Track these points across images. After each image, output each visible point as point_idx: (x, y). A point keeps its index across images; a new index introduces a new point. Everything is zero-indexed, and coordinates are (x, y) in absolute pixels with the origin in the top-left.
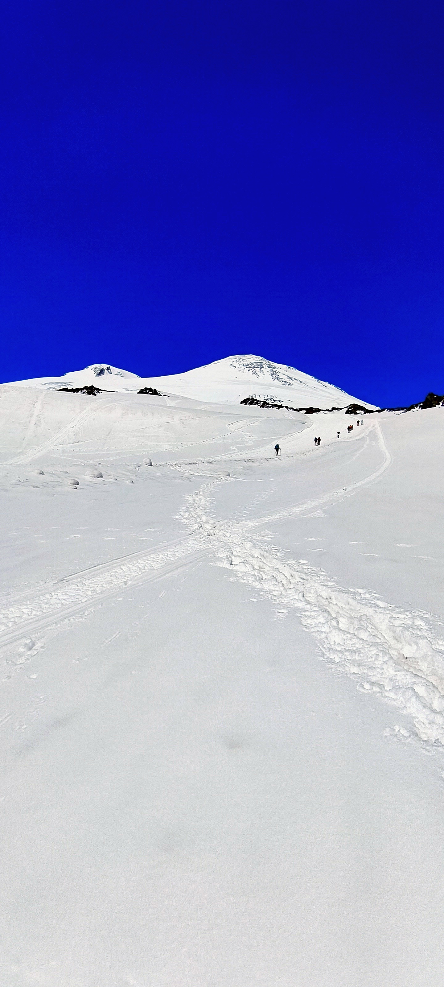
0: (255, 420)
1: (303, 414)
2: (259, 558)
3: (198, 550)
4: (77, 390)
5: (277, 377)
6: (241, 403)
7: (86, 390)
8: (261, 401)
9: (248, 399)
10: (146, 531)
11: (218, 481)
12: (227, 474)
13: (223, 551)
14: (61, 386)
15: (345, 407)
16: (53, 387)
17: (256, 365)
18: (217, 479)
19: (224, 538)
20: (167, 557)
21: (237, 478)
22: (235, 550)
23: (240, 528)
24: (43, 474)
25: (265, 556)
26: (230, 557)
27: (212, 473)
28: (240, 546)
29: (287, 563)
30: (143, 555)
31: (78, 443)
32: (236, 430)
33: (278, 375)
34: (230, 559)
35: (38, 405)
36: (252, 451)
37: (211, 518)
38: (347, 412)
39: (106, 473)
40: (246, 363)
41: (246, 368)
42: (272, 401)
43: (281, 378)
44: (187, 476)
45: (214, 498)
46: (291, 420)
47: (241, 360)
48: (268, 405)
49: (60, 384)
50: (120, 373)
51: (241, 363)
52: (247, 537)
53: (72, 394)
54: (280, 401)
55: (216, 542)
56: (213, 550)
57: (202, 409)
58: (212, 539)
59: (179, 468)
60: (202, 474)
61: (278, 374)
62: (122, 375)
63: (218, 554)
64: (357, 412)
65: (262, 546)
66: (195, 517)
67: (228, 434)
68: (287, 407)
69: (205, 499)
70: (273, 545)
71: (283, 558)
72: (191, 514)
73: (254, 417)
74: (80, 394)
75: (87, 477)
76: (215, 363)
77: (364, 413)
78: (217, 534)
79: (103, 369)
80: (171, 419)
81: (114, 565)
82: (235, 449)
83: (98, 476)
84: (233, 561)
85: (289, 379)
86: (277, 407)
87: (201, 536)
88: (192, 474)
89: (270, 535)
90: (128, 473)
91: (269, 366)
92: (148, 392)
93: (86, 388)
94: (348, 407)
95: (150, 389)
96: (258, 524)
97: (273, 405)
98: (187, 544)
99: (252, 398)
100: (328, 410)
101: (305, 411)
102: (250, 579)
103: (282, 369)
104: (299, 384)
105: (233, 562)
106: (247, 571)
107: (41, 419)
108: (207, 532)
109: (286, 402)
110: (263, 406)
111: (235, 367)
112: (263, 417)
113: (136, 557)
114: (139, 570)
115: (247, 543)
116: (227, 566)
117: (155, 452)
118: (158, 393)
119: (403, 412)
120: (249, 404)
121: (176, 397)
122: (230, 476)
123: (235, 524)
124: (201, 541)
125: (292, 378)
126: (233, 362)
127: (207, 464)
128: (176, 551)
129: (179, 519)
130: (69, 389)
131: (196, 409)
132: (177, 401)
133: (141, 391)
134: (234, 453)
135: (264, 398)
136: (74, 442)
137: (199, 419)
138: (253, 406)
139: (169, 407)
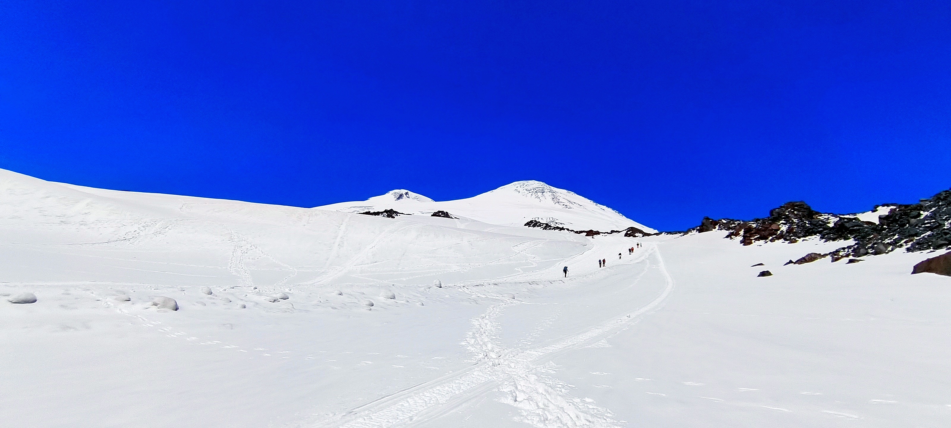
0: (538, 242)
1: (583, 236)
2: (543, 394)
3: (483, 383)
4: (377, 214)
5: (557, 201)
6: (525, 225)
7: (386, 213)
8: (543, 224)
9: (531, 222)
10: (433, 358)
11: (503, 304)
12: (512, 296)
13: (508, 385)
14: (365, 210)
15: (624, 230)
16: (357, 210)
17: (538, 190)
18: (502, 301)
19: (508, 369)
20: (452, 390)
21: (522, 301)
22: (519, 383)
23: (524, 358)
24: (342, 294)
25: (549, 392)
26: (514, 392)
27: (498, 295)
28: (525, 379)
29: (572, 401)
30: (429, 387)
31: (376, 263)
32: (521, 252)
33: (559, 199)
34: (514, 394)
35: (343, 227)
36: (536, 273)
37: (497, 346)
38: (626, 235)
39: (399, 294)
40: (529, 189)
41: (529, 192)
42: (554, 224)
43: (562, 202)
44: (474, 298)
45: (499, 323)
46: (572, 241)
47: (525, 185)
48: (550, 228)
49: (364, 208)
50: (417, 198)
51: (525, 188)
52: (531, 369)
53: (373, 217)
54: (561, 224)
55: (501, 374)
56: (498, 383)
57: (489, 232)
58: (497, 370)
59: (467, 289)
60: (488, 296)
62: (418, 199)
63: (502, 388)
64: (635, 235)
65: (546, 379)
66: (480, 345)
67: (513, 255)
68: (568, 230)
69: (491, 324)
70: (557, 379)
71: (568, 395)
72: (477, 341)
73: (538, 239)
74: (380, 216)
75: (381, 299)
76: (501, 189)
77: (643, 236)
78: (502, 364)
79: (402, 194)
80: (461, 241)
81: (400, 397)
82: (520, 270)
83: (391, 298)
84: (517, 396)
85: (569, 203)
86: (559, 230)
87: (487, 367)
88: (479, 296)
89: (554, 367)
90: (419, 295)
91: (550, 191)
92: (441, 215)
93: (386, 211)
94: (627, 230)
95: (442, 212)
96: (542, 354)
97: (555, 227)
98: (472, 375)
99: (535, 221)
100: (608, 233)
101: (585, 234)
102: (535, 419)
103: (562, 193)
104: (578, 207)
105: (517, 398)
106: (531, 410)
107: (344, 240)
108: (492, 361)
109: (567, 225)
110: (545, 228)
111: (519, 192)
112: (546, 239)
113: (422, 389)
114: (424, 404)
115: (532, 376)
116: (512, 403)
117: (445, 272)
118: (450, 215)
119: (681, 236)
120: (532, 226)
121: (466, 220)
122: (515, 298)
123: (519, 353)
124: (486, 372)
125: (572, 202)
126: (517, 187)
127: (493, 286)
128: (461, 383)
129: (465, 346)
130: (371, 212)
131: (483, 231)
132: (467, 224)
133: (435, 214)
134: (519, 275)
135: (546, 221)
136: (371, 263)
137: (486, 241)
138: (536, 228)
139: (459, 229)
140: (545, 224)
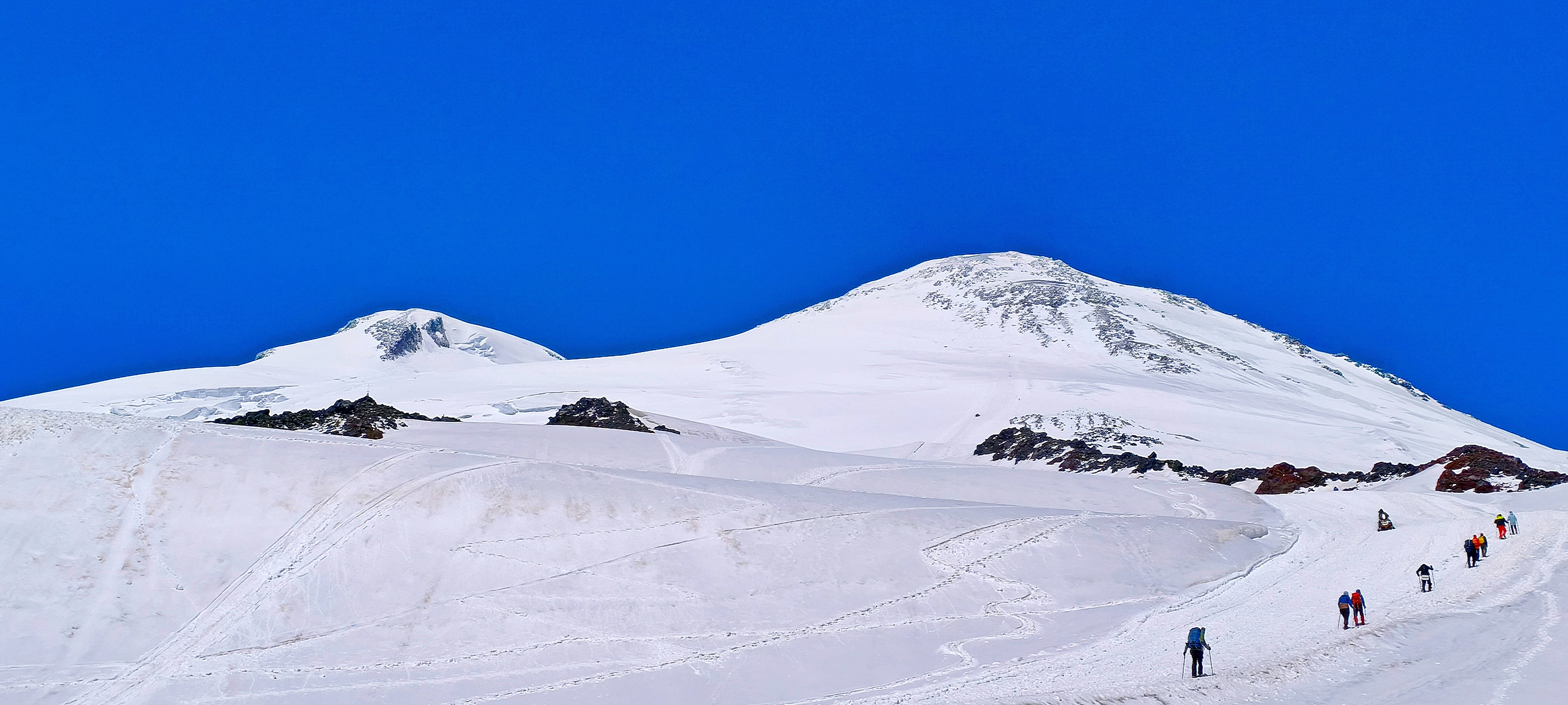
0: (1040, 527)
1: (1248, 493)
4: (302, 420)
5: (1122, 339)
6: (980, 451)
7: (342, 418)
8: (1063, 443)
9: (1007, 435)
14: (242, 404)
16: (206, 406)
17: (1034, 294)
31: (298, 643)
32: (963, 572)
33: (1131, 332)
35: (144, 487)
38: (1445, 483)
40: (991, 287)
41: (995, 305)
42: (1113, 443)
43: (1142, 345)
46: (1198, 520)
47: (972, 274)
48: (1092, 460)
50: (483, 344)
51: (974, 287)
53: (286, 436)
54: (1144, 440)
57: (816, 485)
61: (1127, 326)
64: (1487, 480)
67: (929, 588)
68: (1177, 467)
73: (1038, 512)
74: (314, 435)
76: (868, 292)
77: (1522, 486)
79: (413, 328)
80: (688, 530)
85: (1178, 346)
86: (1134, 468)
91: (1089, 297)
92: (594, 418)
93: (340, 408)
94: (1446, 462)
95: (602, 405)
97: (1114, 458)
99: (1026, 431)
100: (1360, 476)
101: (1257, 483)
103: (1144, 306)
104: (1219, 365)
107: (149, 546)
109: (1170, 443)
110: (1071, 464)
111: (947, 305)
112: (1077, 513)
117: (621, 674)
118: (634, 418)
120: (1011, 456)
121: (706, 436)
125: (1190, 343)
126: (939, 283)
130: (271, 415)
131: (789, 482)
132: (711, 452)
133: (564, 415)
134: (959, 674)
135: (1075, 429)
136: (278, 643)
137: (802, 526)
138: (1028, 464)
139: (676, 479)
140: (1068, 443)
